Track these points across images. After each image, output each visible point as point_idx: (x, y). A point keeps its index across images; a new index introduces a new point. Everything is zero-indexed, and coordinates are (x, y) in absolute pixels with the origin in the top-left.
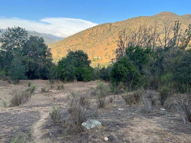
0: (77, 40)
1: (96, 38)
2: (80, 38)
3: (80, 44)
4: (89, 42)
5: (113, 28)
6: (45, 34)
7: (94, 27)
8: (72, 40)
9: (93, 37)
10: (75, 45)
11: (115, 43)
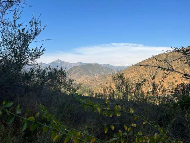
0: (133, 72)
1: (152, 69)
2: (136, 70)
3: (135, 77)
4: (144, 74)
5: (170, 58)
6: (104, 64)
7: (149, 59)
8: (128, 73)
9: (149, 69)
10: (131, 78)
11: (171, 76)
